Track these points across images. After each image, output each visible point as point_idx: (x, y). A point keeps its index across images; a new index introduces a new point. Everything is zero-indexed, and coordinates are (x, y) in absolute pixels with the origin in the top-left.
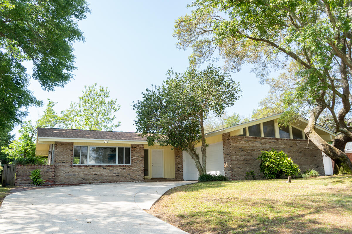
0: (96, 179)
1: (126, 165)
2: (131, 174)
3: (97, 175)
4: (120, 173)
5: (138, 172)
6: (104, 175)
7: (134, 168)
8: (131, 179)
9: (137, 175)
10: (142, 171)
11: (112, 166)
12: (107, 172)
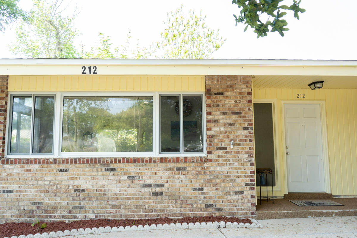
0: (81, 208)
1: (186, 158)
2: (205, 189)
3: (83, 191)
4: (166, 185)
5: (231, 181)
6: (109, 194)
7: (219, 168)
8: (207, 206)
9: (228, 193)
10: (249, 176)
11: (135, 160)
12: (119, 182)
